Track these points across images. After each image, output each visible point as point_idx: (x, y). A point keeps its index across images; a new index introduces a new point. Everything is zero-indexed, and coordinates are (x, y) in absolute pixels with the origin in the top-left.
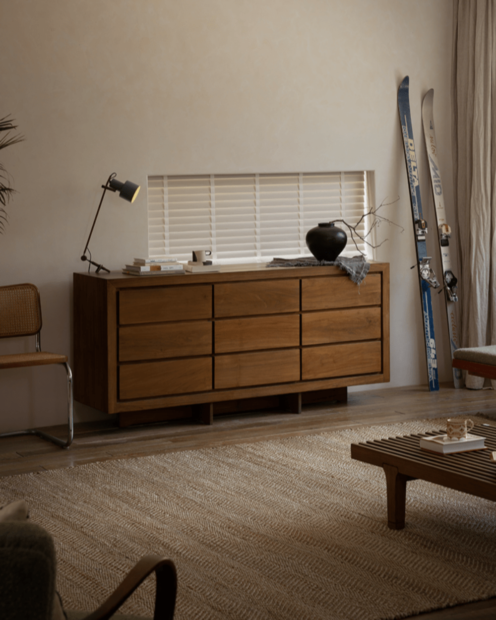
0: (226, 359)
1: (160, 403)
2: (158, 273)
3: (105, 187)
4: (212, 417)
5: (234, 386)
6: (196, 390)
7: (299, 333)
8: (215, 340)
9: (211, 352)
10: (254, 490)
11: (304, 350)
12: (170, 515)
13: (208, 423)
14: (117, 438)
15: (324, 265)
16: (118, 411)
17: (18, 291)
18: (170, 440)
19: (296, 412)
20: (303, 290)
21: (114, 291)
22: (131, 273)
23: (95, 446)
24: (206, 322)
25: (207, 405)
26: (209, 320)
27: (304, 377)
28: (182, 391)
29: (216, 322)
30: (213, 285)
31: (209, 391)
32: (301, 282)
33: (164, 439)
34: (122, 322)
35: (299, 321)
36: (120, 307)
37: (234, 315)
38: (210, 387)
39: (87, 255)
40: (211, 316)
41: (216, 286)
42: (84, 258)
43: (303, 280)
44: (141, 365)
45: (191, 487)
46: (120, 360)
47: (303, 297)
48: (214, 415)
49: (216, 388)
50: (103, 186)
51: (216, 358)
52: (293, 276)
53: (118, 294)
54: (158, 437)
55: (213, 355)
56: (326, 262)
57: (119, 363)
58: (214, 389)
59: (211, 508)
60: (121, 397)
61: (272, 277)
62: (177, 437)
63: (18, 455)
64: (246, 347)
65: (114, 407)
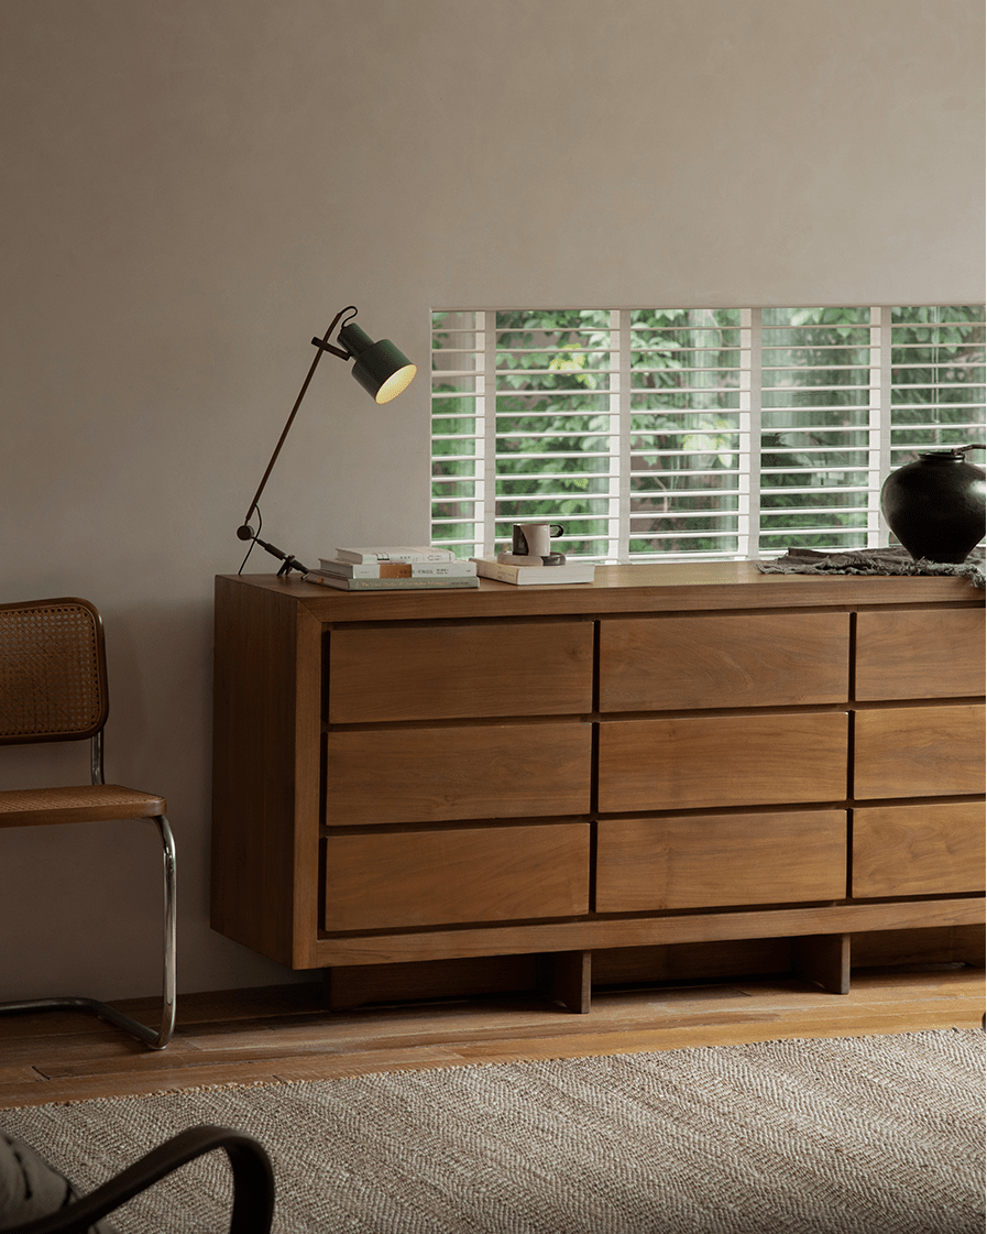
0: (632, 830)
1: (442, 947)
2: (401, 583)
3: (321, 345)
4: (587, 992)
5: (654, 907)
6: (540, 914)
7: (845, 765)
8: (601, 775)
9: (587, 810)
10: (610, 1169)
11: (859, 812)
12: (360, 1221)
13: (575, 1008)
14: (313, 1038)
15: (925, 573)
16: (321, 964)
17: (46, 618)
18: (458, 1052)
19: (834, 988)
20: (859, 644)
21: (317, 631)
22: (328, 581)
23: (252, 1057)
24: (577, 724)
25: (574, 957)
26: (583, 717)
27: (857, 892)
28: (501, 916)
29: (604, 724)
30: (597, 619)
31: (582, 918)
32: (853, 618)
33: (442, 1047)
34: (336, 716)
35: (846, 730)
36: (333, 676)
37: (655, 707)
38: (584, 908)
39: (253, 524)
40: (589, 710)
41: (604, 623)
42: (244, 533)
43: (860, 615)
44: (387, 837)
45: (448, 1156)
46: (330, 822)
47: (859, 661)
48: (594, 989)
49: (599, 909)
50: (315, 341)
51: (601, 824)
52: (831, 602)
53: (326, 638)
54: (427, 1042)
55: (594, 817)
56: (932, 566)
57: (326, 830)
58: (593, 915)
59: (475, 1209)
60: (330, 926)
61: (769, 605)
62: (479, 1044)
63: (37, 1075)
64: (692, 800)
65: (308, 953)
